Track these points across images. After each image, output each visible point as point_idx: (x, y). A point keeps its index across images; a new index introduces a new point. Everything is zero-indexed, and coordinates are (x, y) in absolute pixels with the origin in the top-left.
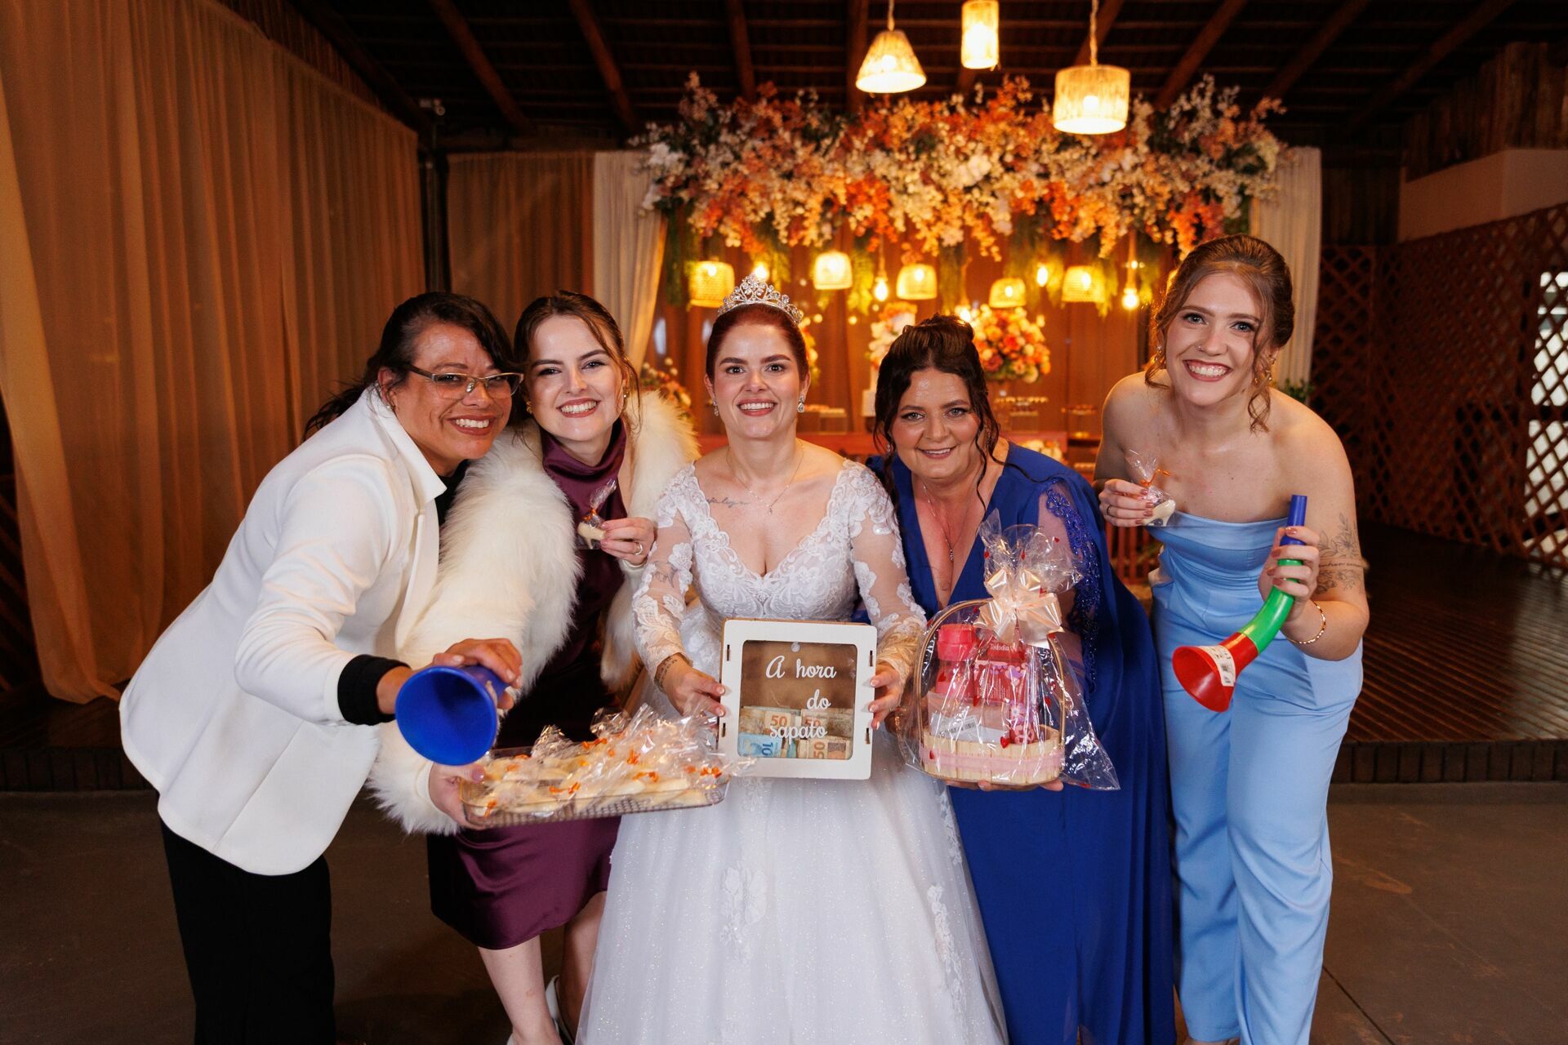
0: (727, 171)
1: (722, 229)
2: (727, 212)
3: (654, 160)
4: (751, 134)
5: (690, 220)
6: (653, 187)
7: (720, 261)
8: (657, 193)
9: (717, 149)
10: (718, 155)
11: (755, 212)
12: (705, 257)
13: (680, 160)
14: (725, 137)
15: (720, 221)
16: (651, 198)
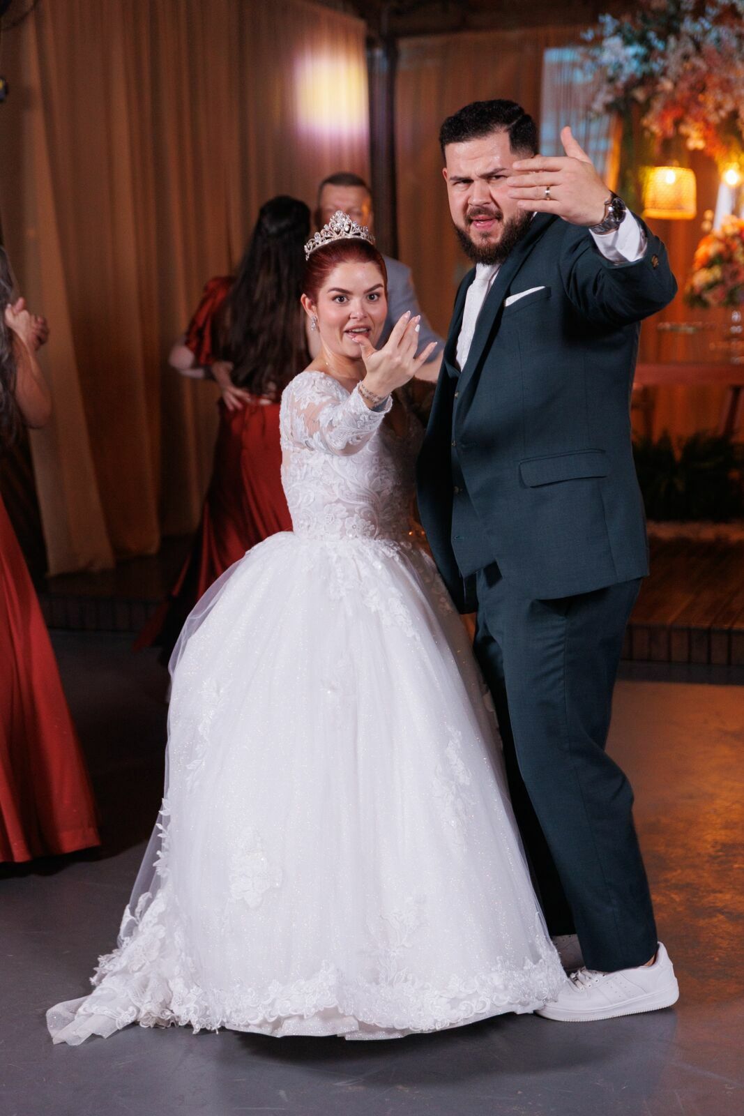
0: (688, 66)
1: (684, 129)
2: (687, 110)
3: (607, 57)
4: (718, 21)
5: (645, 122)
6: (605, 87)
7: (681, 166)
8: (608, 92)
9: (678, 39)
10: (677, 47)
11: (719, 107)
12: (662, 162)
13: (636, 56)
14: (688, 26)
15: (678, 123)
16: (604, 97)
